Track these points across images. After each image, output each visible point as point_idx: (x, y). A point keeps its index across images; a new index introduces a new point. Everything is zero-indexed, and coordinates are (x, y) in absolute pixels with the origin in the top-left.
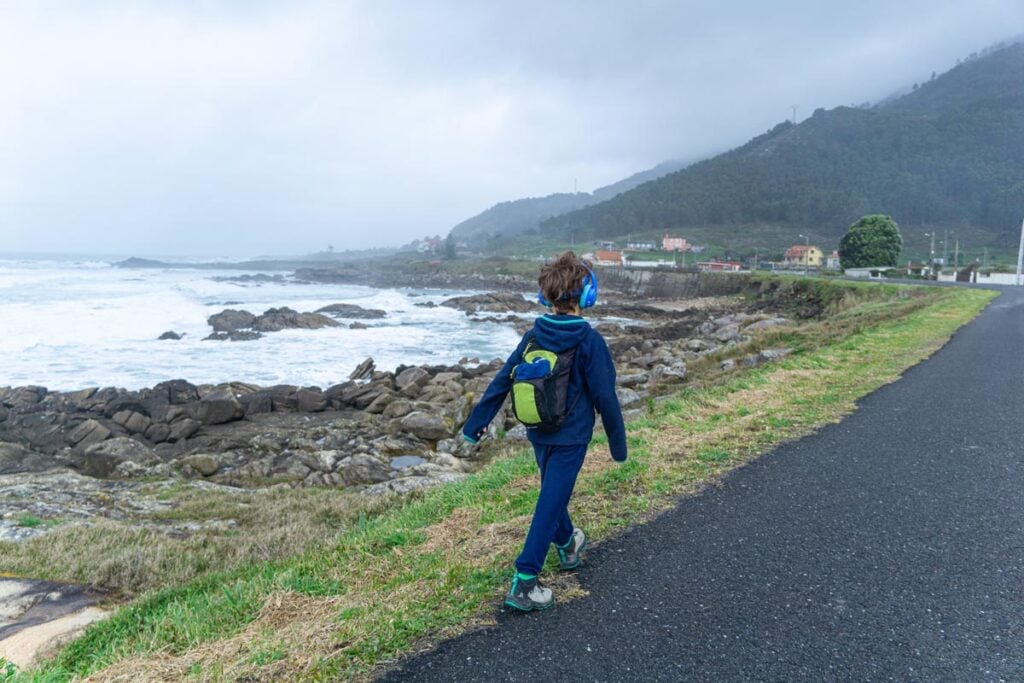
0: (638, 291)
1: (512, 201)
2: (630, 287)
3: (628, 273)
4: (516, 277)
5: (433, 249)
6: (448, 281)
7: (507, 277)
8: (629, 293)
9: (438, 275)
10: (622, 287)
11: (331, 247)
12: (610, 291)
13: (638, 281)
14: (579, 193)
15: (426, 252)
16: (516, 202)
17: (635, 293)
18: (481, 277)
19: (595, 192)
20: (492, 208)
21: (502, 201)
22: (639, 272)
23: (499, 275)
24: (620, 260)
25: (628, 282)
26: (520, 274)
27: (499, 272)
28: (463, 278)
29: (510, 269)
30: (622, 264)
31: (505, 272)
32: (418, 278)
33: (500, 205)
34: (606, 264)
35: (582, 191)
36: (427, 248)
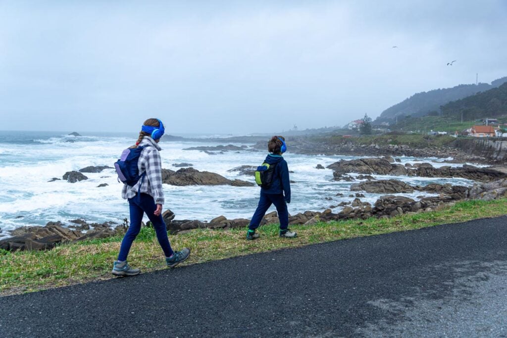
0: (498, 157)
1: (426, 92)
2: (492, 154)
3: (491, 142)
4: (403, 146)
5: (358, 127)
6: (352, 150)
7: (396, 146)
8: (491, 159)
9: (346, 145)
10: (487, 153)
11: (296, 127)
12: (476, 157)
13: (498, 149)
14: (480, 84)
15: (353, 129)
16: (429, 92)
17: (496, 158)
18: (377, 147)
19: (492, 82)
20: (411, 97)
21: (419, 92)
22: (500, 142)
23: (390, 145)
24: (494, 133)
25: (491, 149)
26: (407, 144)
27: (391, 143)
28: (364, 147)
29: (399, 141)
30: (494, 136)
31: (395, 143)
32: (332, 147)
33: (417, 95)
34: (481, 136)
35: (483, 82)
36: (354, 127)
